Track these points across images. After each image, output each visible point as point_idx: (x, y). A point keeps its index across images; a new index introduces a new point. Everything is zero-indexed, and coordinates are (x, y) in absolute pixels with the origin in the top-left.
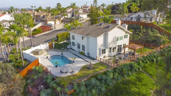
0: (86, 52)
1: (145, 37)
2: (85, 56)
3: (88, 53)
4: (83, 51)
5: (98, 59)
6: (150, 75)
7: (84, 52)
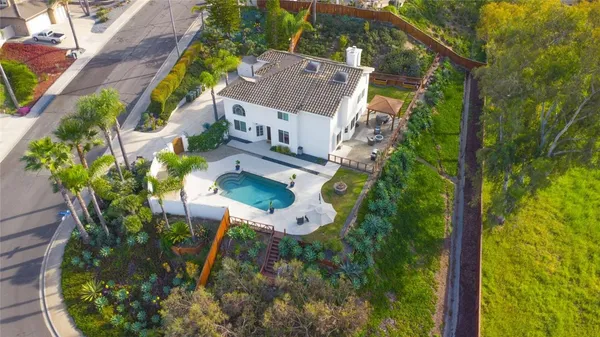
0: (293, 146)
1: (382, 56)
2: (293, 155)
3: (300, 148)
4: (284, 144)
5: (332, 159)
6: (430, 163)
7: (287, 148)
